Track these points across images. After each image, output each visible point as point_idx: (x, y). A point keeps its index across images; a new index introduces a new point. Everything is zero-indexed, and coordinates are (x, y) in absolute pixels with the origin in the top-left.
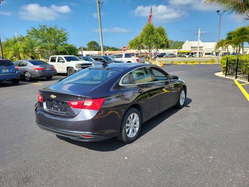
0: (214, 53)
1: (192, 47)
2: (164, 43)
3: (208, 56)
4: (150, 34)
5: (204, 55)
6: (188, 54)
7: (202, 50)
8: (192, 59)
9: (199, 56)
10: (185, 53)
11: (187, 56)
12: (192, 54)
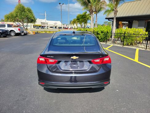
0: (54, 27)
1: (41, 23)
2: (33, 19)
3: (51, 28)
4: (22, 11)
5: (49, 28)
6: (40, 27)
7: (48, 25)
8: (43, 30)
9: (47, 28)
10: (38, 26)
11: (40, 28)
12: (42, 27)
